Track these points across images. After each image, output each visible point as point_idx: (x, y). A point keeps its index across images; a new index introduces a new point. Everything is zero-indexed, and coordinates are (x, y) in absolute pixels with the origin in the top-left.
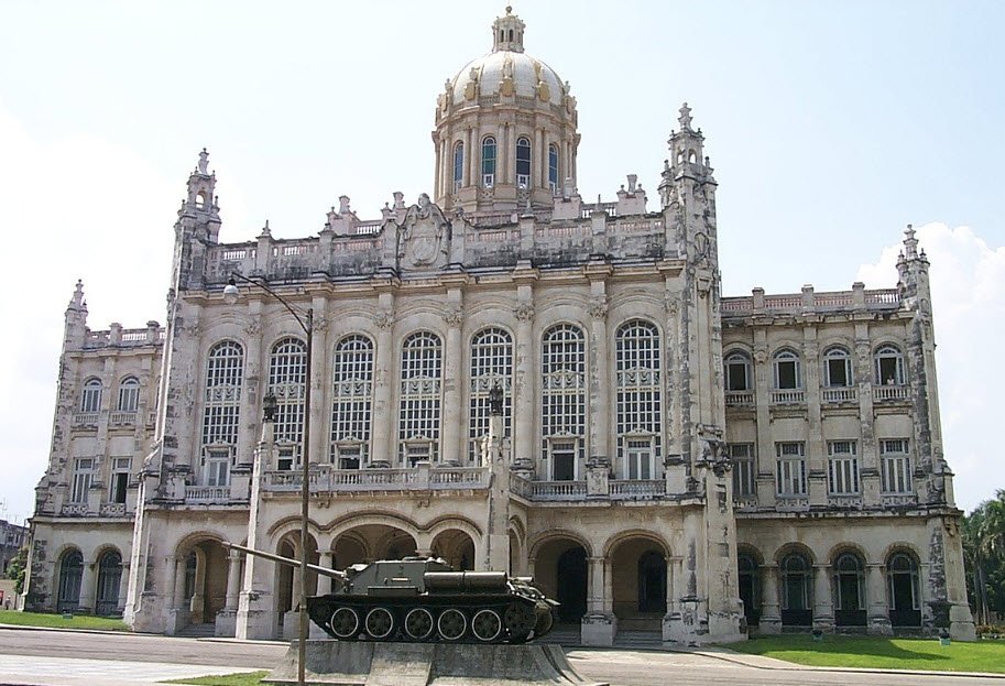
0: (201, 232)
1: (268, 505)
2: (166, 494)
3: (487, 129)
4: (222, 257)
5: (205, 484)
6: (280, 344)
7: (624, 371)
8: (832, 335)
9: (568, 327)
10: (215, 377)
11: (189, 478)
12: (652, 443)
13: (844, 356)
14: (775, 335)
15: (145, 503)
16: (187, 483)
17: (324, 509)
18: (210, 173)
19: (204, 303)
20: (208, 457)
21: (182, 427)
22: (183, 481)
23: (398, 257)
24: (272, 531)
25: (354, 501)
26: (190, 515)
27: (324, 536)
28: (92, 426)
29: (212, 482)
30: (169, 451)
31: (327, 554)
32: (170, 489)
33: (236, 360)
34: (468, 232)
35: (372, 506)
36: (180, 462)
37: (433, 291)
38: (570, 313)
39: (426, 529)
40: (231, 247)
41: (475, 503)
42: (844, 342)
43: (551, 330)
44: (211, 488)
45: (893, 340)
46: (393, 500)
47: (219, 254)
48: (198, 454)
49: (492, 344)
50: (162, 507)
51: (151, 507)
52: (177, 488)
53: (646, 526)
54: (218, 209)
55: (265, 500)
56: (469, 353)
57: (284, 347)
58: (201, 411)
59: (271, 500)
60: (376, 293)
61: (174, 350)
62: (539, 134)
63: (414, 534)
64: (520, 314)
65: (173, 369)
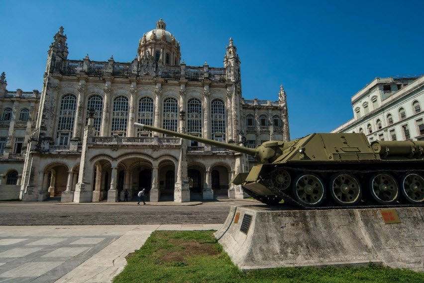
0: (60, 54)
1: (90, 150)
2: (41, 148)
3: (157, 49)
4: (68, 64)
5: (58, 145)
6: (92, 97)
7: (213, 114)
8: (263, 112)
9: (196, 99)
10: (64, 106)
11: (52, 142)
12: (223, 136)
13: (265, 118)
14: (247, 111)
15: (30, 151)
16: (50, 144)
17: (115, 151)
18: (64, 35)
19: (61, 80)
20: (60, 135)
21: (49, 123)
22: (48, 143)
23: (138, 72)
24: (92, 159)
25: (128, 148)
26: (51, 156)
27: (115, 162)
28: (7, 126)
29: (61, 144)
30: (42, 132)
31: (116, 169)
32: (42, 146)
33: (73, 101)
34: (163, 66)
35: (135, 150)
36: (47, 135)
37: (150, 84)
38: (197, 95)
39: (156, 159)
40: (72, 61)
41: (175, 150)
42: (265, 114)
43: (191, 100)
44: (61, 146)
45: (278, 114)
46: (144, 148)
47: (67, 63)
48: (55, 134)
49: (171, 103)
50: (38, 152)
51: (34, 152)
52: (46, 146)
53: (223, 161)
54: (68, 48)
55: (89, 148)
56: (163, 105)
57: (93, 98)
58: (58, 118)
59: (92, 148)
60: (130, 82)
61: (46, 94)
62: (172, 53)
63: (151, 161)
64: (181, 93)
65: (46, 101)
